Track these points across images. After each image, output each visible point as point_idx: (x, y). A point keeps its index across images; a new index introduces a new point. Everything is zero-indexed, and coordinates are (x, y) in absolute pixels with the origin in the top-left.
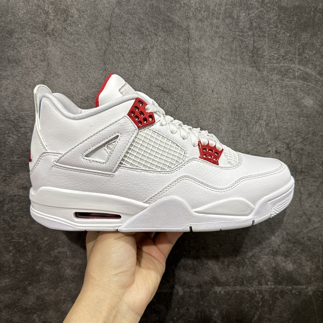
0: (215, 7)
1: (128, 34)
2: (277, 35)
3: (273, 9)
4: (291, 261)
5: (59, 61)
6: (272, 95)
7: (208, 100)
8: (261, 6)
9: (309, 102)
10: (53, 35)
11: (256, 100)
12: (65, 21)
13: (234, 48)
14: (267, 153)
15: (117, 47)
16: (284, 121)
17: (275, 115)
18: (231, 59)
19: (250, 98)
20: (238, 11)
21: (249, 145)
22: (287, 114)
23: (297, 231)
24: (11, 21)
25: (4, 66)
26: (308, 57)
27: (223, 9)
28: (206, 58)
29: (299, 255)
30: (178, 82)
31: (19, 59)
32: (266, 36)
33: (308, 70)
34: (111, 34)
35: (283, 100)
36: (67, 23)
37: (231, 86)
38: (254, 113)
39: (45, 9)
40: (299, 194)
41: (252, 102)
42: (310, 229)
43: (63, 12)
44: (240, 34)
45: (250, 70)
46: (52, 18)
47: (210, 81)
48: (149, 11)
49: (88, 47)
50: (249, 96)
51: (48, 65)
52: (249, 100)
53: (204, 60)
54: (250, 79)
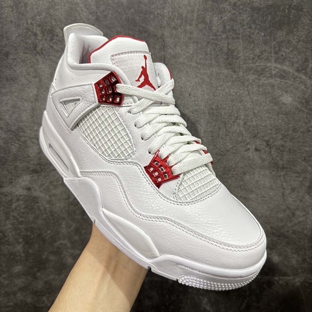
0: (188, 14)
2: (251, 36)
3: (246, 11)
4: (276, 254)
5: (49, 76)
6: (249, 94)
7: (186, 103)
8: (233, 9)
9: (287, 99)
10: (42, 53)
11: (233, 101)
12: (52, 40)
13: (208, 52)
14: (246, 151)
16: (262, 120)
17: (253, 114)
18: (206, 62)
19: (226, 99)
20: (210, 16)
21: (228, 144)
22: (264, 112)
23: (280, 224)
24: (6, 45)
25: (3, 84)
26: (284, 54)
27: (195, 15)
28: (182, 63)
29: (284, 247)
31: (15, 78)
32: (240, 38)
33: (285, 68)
35: (261, 99)
36: (54, 42)
37: (207, 89)
38: (231, 113)
39: (33, 32)
40: (282, 190)
41: (228, 103)
42: (294, 222)
43: (49, 32)
44: (214, 37)
45: (225, 72)
46: (40, 38)
47: (186, 85)
48: (125, 24)
50: (225, 97)
51: (40, 80)
52: (226, 101)
53: (180, 66)
54: (226, 80)
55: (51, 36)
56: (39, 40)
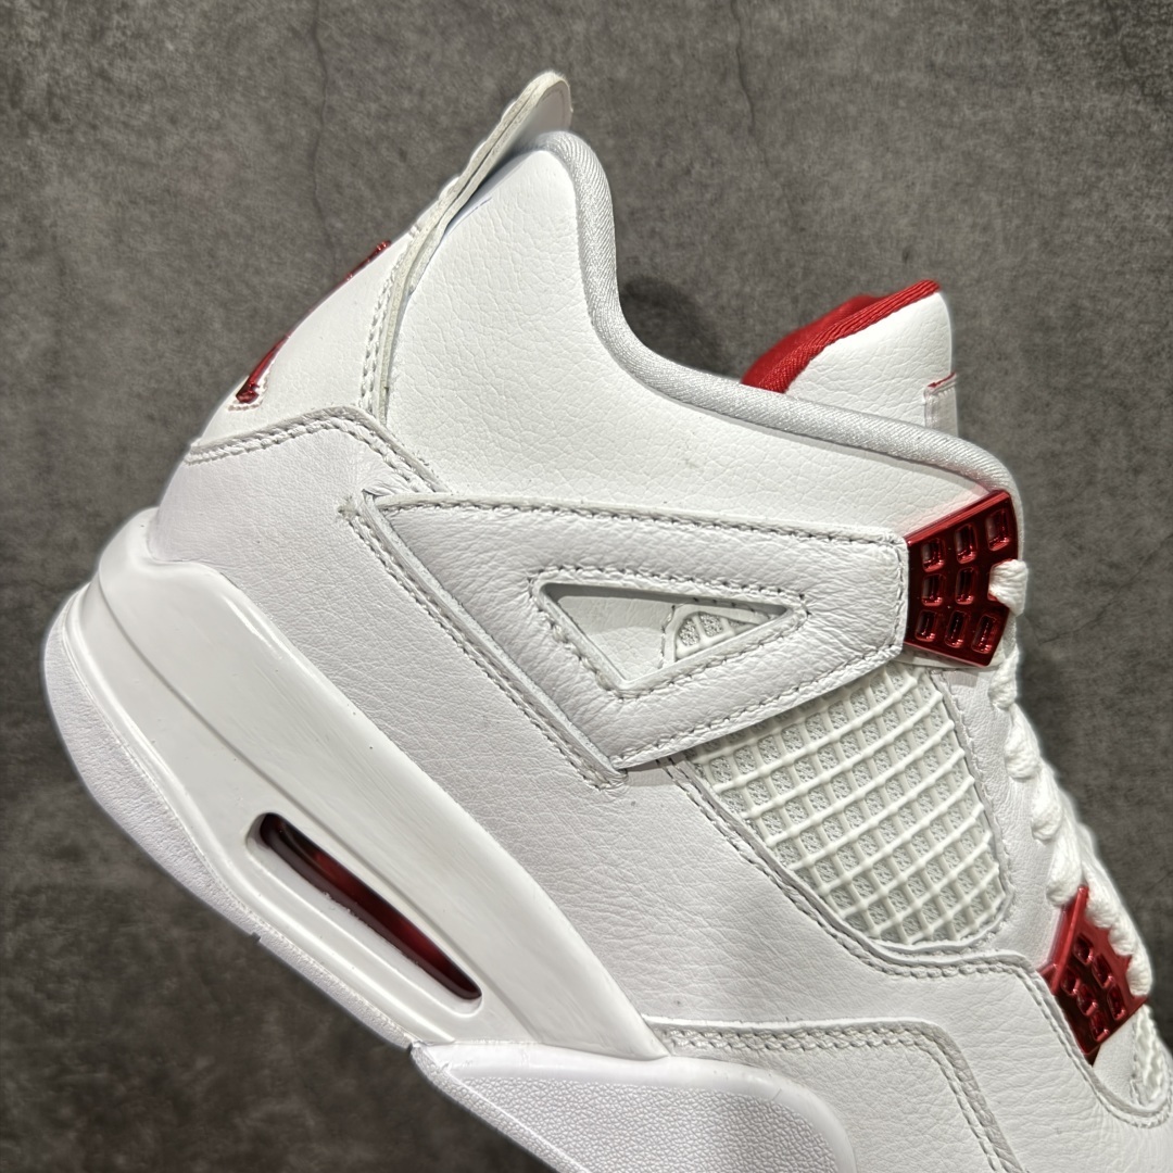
1: (411, 37)
5: (106, 243)
10: (56, 118)
11: (1161, 271)
12: (97, 34)
15: (369, 115)
18: (988, 61)
19: (1123, 264)
21: (1147, 521)
28: (844, 80)
30: (706, 238)
34: (325, 57)
36: (110, 43)
37: (1006, 215)
38: (1157, 339)
41: (1136, 285)
45: (1105, 105)
46: (33, 34)
47: (882, 205)
49: (229, 147)
50: (1116, 251)
51: (62, 269)
52: (1120, 273)
53: (834, 98)
54: (1110, 154)
55: (92, 11)
56: (30, 43)
